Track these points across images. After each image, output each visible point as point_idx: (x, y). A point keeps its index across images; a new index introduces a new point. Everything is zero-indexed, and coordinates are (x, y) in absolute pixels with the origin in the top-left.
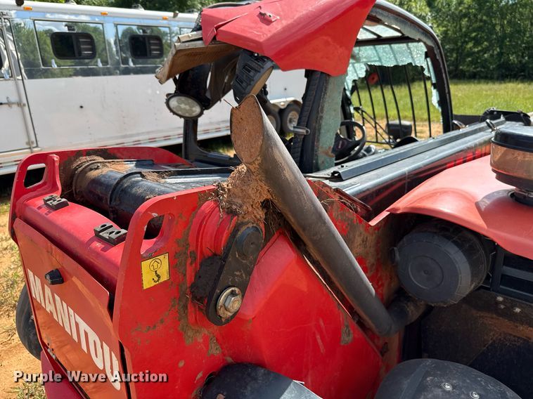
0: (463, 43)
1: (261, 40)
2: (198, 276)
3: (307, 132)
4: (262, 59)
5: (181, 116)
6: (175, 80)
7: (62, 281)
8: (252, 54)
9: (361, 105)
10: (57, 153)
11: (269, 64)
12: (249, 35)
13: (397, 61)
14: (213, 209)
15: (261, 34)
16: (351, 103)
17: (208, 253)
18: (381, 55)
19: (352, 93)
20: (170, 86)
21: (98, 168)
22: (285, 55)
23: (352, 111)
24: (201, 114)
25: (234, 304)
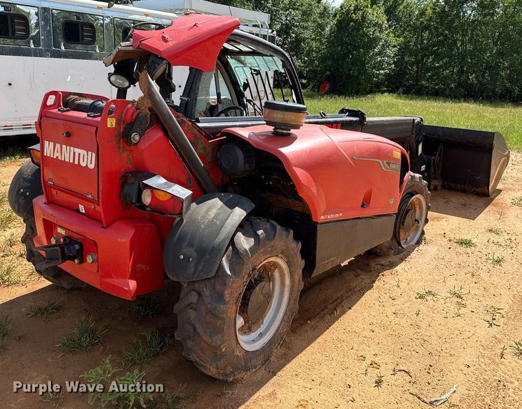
2: (125, 128)
3: (188, 99)
4: (161, 59)
5: (116, 87)
6: (114, 66)
7: (70, 136)
8: (157, 56)
9: (252, 99)
10: (61, 92)
12: (156, 47)
14: (131, 107)
15: (161, 47)
16: (244, 96)
17: (129, 121)
18: (258, 63)
19: (244, 89)
20: (112, 69)
21: (80, 100)
23: (246, 102)
24: (129, 87)
25: (137, 138)
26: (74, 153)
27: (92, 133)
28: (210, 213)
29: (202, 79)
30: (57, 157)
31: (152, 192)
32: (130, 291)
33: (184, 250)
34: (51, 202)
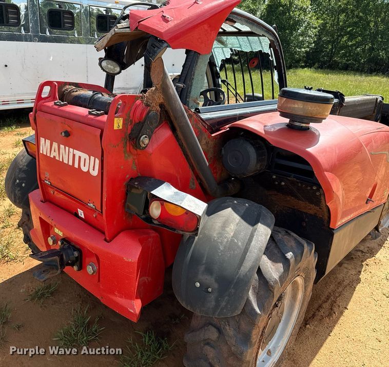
0: (338, 36)
1: (162, 31)
2: (132, 130)
3: (184, 86)
4: (161, 41)
5: (107, 72)
6: (105, 50)
7: (69, 136)
8: (156, 38)
9: (227, 79)
10: (56, 82)
11: (165, 45)
12: (156, 28)
13: (252, 49)
14: (140, 103)
15: (162, 27)
16: (220, 77)
17: (137, 121)
18: (241, 43)
19: (220, 70)
21: (77, 91)
22: (175, 40)
23: (220, 83)
24: (119, 72)
25: (146, 141)
26: (74, 155)
27: (96, 136)
28: (227, 229)
29: (199, 62)
30: (54, 157)
31: (162, 205)
32: (136, 314)
33: (200, 277)
34: (47, 200)
